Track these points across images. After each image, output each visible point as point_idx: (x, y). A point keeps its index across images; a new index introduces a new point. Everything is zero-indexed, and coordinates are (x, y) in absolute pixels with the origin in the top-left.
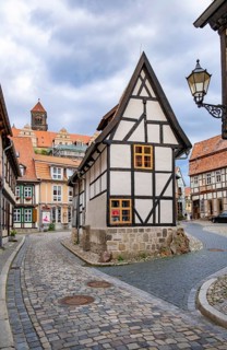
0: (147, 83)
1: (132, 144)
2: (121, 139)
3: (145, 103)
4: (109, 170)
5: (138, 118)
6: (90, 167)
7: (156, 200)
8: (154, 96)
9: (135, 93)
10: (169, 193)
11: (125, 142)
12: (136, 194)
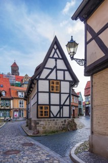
0: (57, 51)
1: (49, 80)
2: (44, 78)
3: (56, 61)
4: (38, 92)
5: (52, 67)
6: (31, 91)
7: (61, 106)
8: (60, 57)
9: (51, 56)
10: (67, 103)
11: (46, 79)
12: (51, 103)
